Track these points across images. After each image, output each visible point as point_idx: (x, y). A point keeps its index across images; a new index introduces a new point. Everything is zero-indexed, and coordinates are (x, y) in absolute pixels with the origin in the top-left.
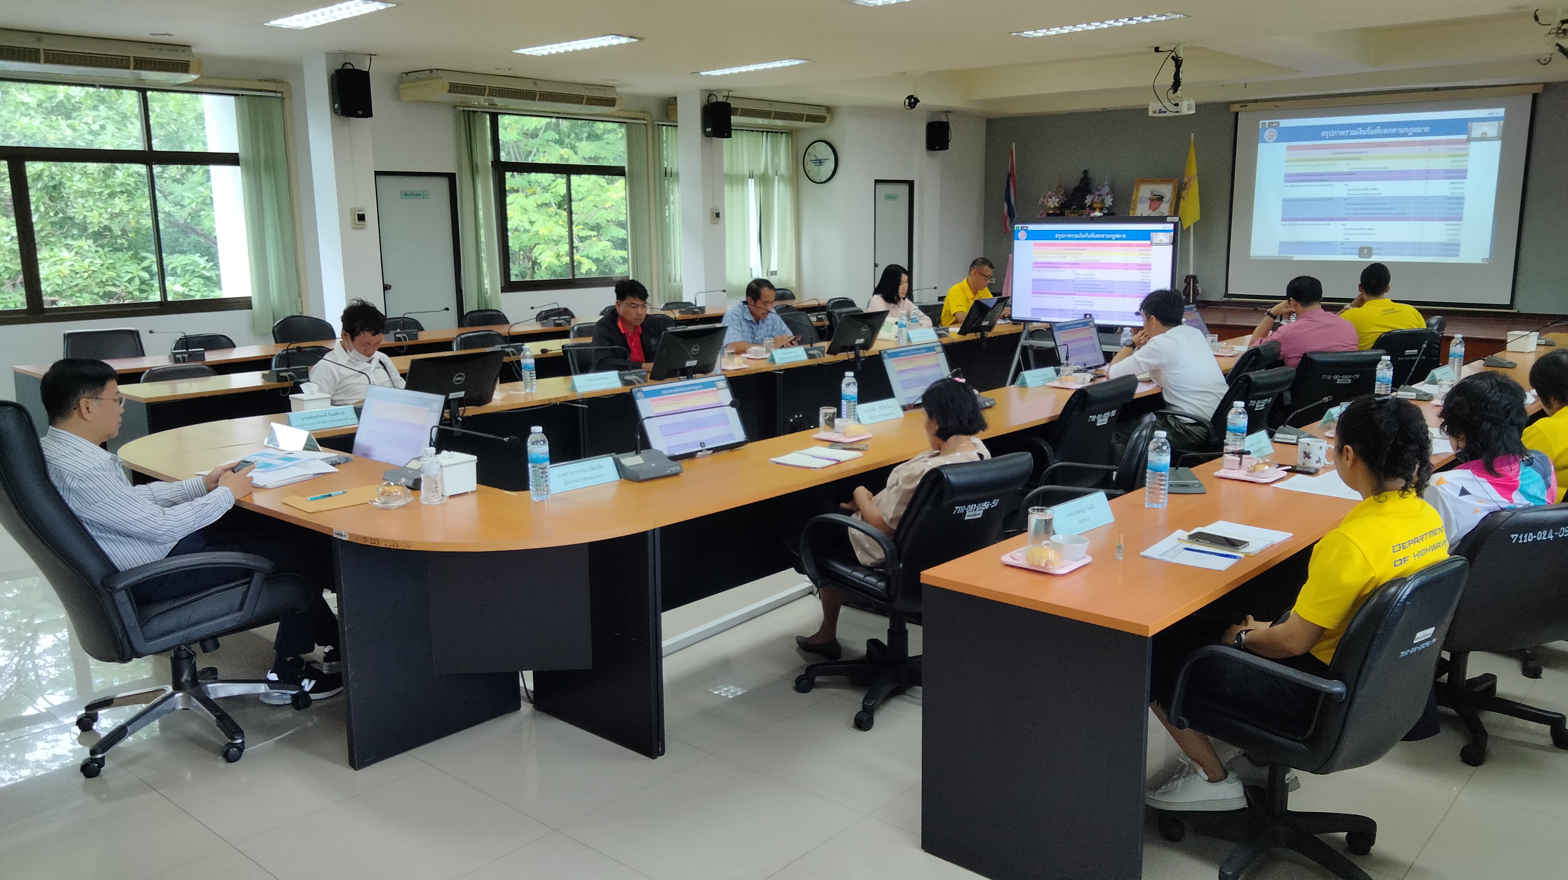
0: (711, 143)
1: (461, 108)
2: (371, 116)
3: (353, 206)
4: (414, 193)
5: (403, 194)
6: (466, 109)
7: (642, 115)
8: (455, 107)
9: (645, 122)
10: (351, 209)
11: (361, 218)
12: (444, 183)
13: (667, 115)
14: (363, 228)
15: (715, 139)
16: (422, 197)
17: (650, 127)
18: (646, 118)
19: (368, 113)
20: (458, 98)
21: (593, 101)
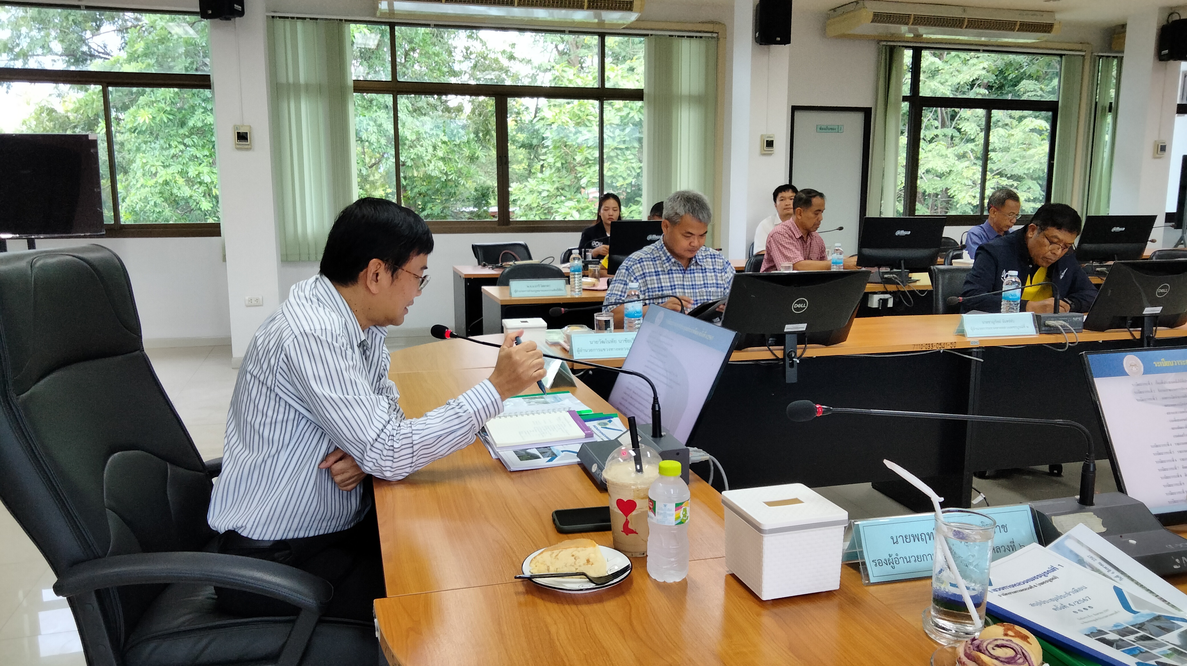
0: (1166, 69)
1: (885, 43)
2: (789, 42)
3: (764, 133)
4: (829, 127)
5: (819, 127)
6: (889, 43)
7: (1080, 47)
8: (879, 42)
9: (1083, 53)
10: (762, 136)
11: (770, 144)
12: (859, 118)
13: (1110, 45)
14: (771, 154)
15: (1172, 63)
16: (837, 130)
17: (1088, 58)
18: (1084, 49)
19: (786, 40)
20: (882, 28)
21: (1027, 27)
